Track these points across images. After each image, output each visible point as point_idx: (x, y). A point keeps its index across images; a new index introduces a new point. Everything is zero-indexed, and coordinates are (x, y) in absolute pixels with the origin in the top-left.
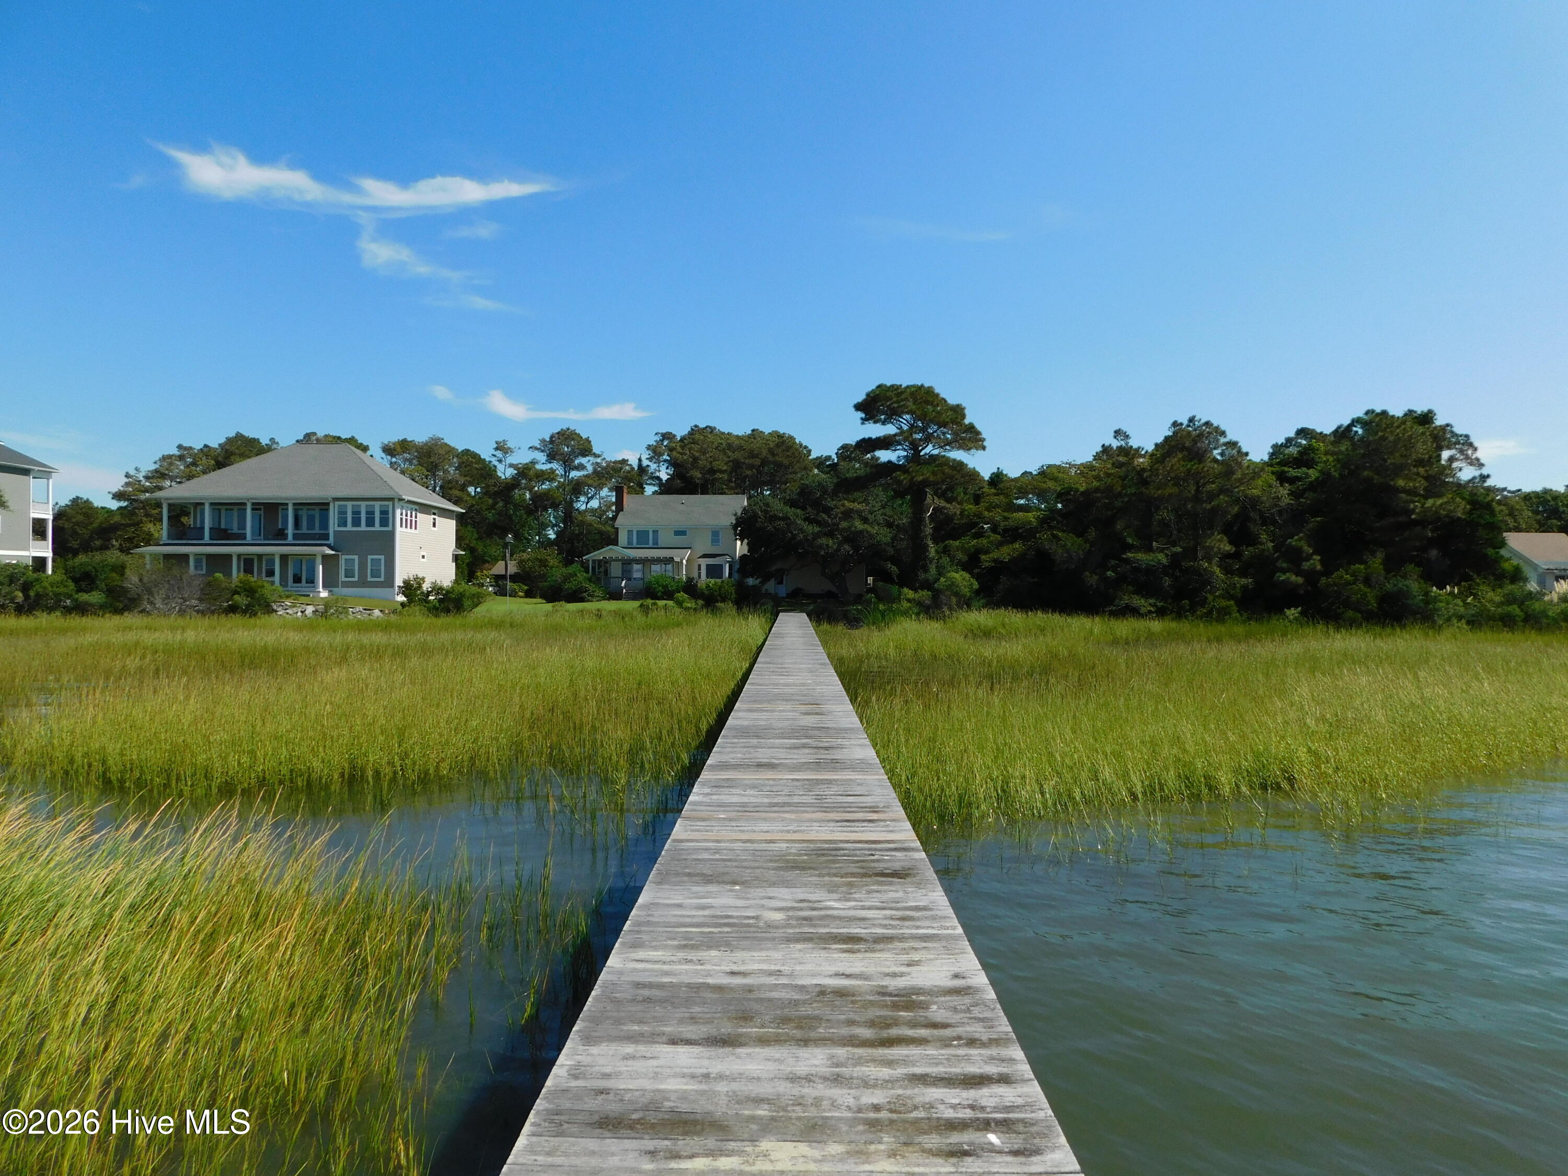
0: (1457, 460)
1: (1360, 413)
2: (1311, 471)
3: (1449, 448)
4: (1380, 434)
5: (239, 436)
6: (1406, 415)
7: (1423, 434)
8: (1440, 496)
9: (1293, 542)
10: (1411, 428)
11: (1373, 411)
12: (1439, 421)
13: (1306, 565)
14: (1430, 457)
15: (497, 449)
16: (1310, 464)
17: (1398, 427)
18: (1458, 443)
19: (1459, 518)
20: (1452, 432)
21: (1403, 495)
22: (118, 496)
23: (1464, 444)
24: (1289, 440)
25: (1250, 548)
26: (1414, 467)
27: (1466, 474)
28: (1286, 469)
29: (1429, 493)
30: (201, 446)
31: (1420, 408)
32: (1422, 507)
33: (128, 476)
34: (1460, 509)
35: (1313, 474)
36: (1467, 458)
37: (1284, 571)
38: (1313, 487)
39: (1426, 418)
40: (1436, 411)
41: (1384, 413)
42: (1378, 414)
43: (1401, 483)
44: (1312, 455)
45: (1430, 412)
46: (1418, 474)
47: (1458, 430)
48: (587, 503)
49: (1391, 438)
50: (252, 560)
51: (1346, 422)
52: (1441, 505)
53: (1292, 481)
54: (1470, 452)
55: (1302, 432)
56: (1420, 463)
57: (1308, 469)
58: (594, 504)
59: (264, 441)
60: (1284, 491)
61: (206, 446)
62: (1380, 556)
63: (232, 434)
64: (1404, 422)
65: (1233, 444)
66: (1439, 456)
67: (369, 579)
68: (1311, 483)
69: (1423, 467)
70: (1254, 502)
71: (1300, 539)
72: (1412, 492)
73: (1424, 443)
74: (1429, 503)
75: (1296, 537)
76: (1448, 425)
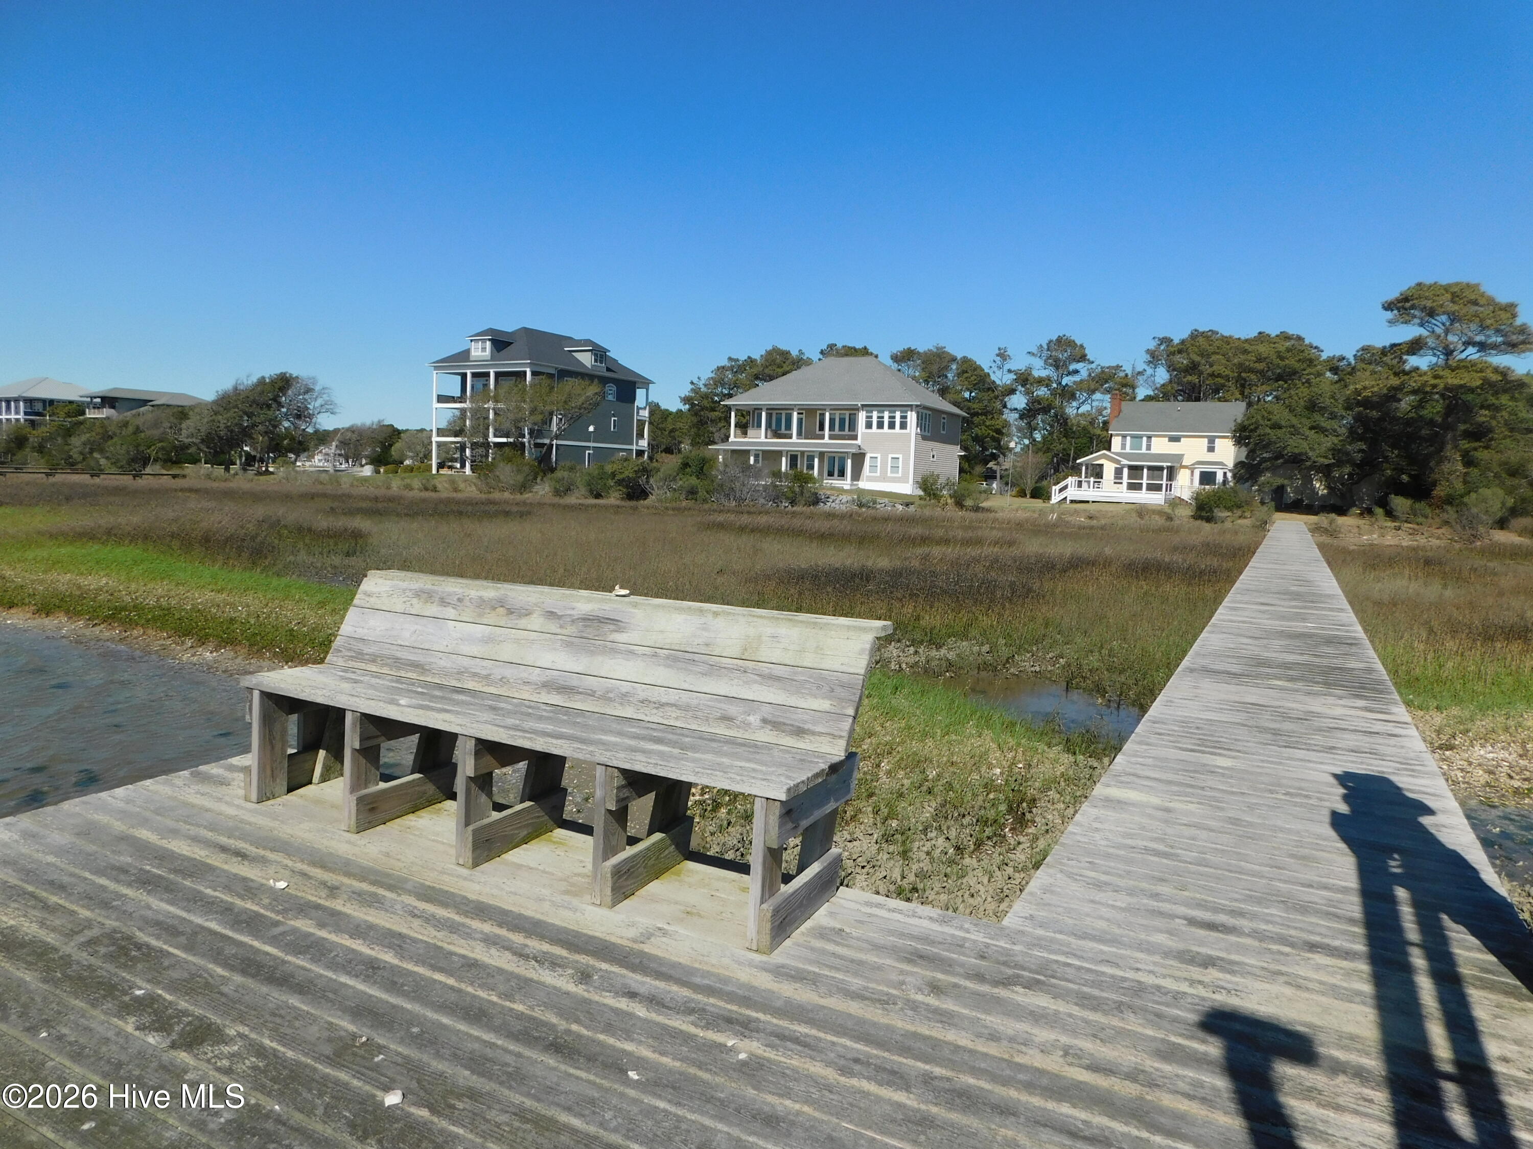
5: (776, 351)
15: (998, 355)
22: (686, 400)
30: (746, 358)
33: (692, 383)
48: (1078, 408)
50: (796, 456)
58: (1085, 408)
59: (794, 353)
61: (749, 357)
63: (770, 348)
67: (889, 474)
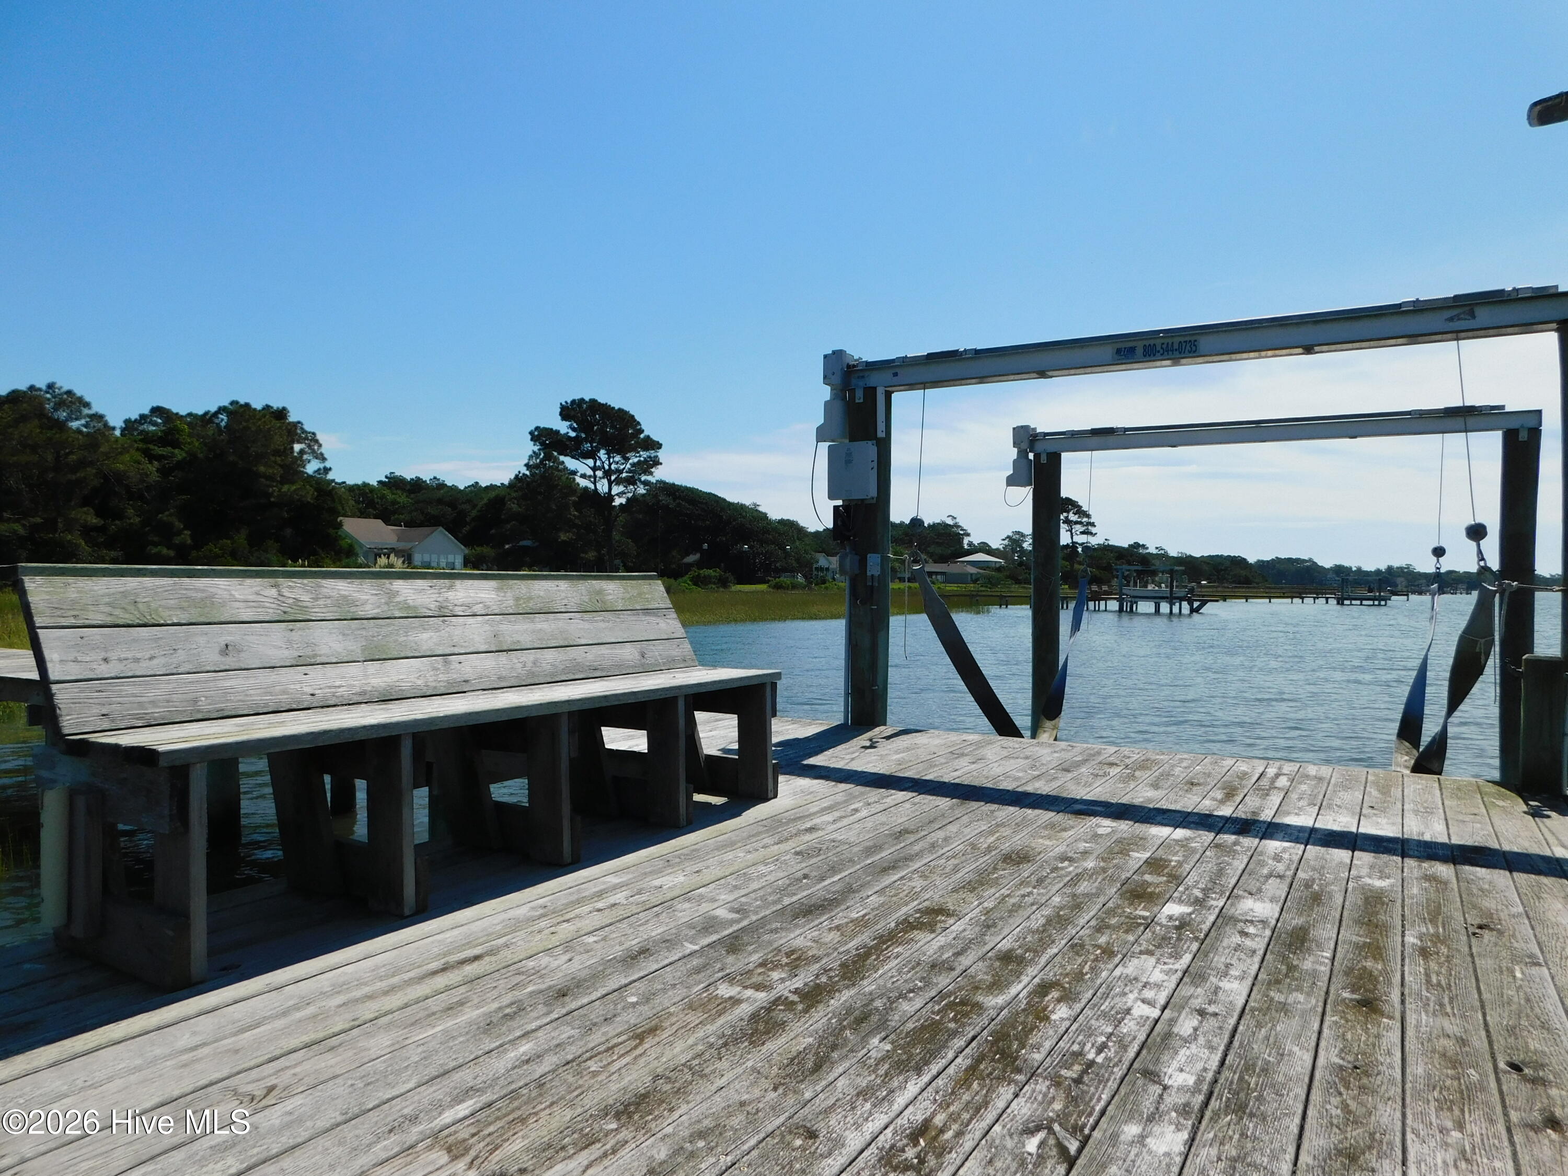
0: (306, 453)
1: (225, 403)
2: (176, 451)
3: (299, 442)
4: (244, 424)
6: (263, 409)
7: (280, 428)
8: (293, 483)
9: (164, 517)
10: (271, 422)
11: (237, 402)
12: (292, 418)
13: (177, 540)
14: (285, 448)
16: (176, 444)
17: (260, 419)
18: (306, 438)
19: (308, 502)
20: (302, 429)
21: (263, 480)
23: (312, 440)
24: (143, 417)
25: (117, 522)
26: (273, 455)
27: (312, 467)
28: (151, 447)
29: (284, 480)
31: (276, 404)
32: (280, 491)
34: (310, 495)
35: (179, 454)
36: (314, 452)
37: (156, 545)
38: (180, 465)
39: (281, 414)
40: (289, 408)
41: (247, 405)
42: (241, 406)
43: (262, 469)
44: (177, 436)
45: (284, 409)
46: (275, 462)
47: (307, 427)
49: (253, 429)
51: (213, 409)
52: (295, 490)
53: (159, 458)
54: (316, 447)
55: (157, 411)
56: (277, 453)
57: (174, 448)
60: (152, 468)
62: (244, 533)
64: (264, 416)
65: (99, 417)
66: (292, 448)
68: (178, 462)
69: (280, 456)
70: (120, 477)
71: (171, 515)
72: (271, 478)
73: (281, 436)
74: (285, 488)
75: (167, 513)
76: (299, 422)
